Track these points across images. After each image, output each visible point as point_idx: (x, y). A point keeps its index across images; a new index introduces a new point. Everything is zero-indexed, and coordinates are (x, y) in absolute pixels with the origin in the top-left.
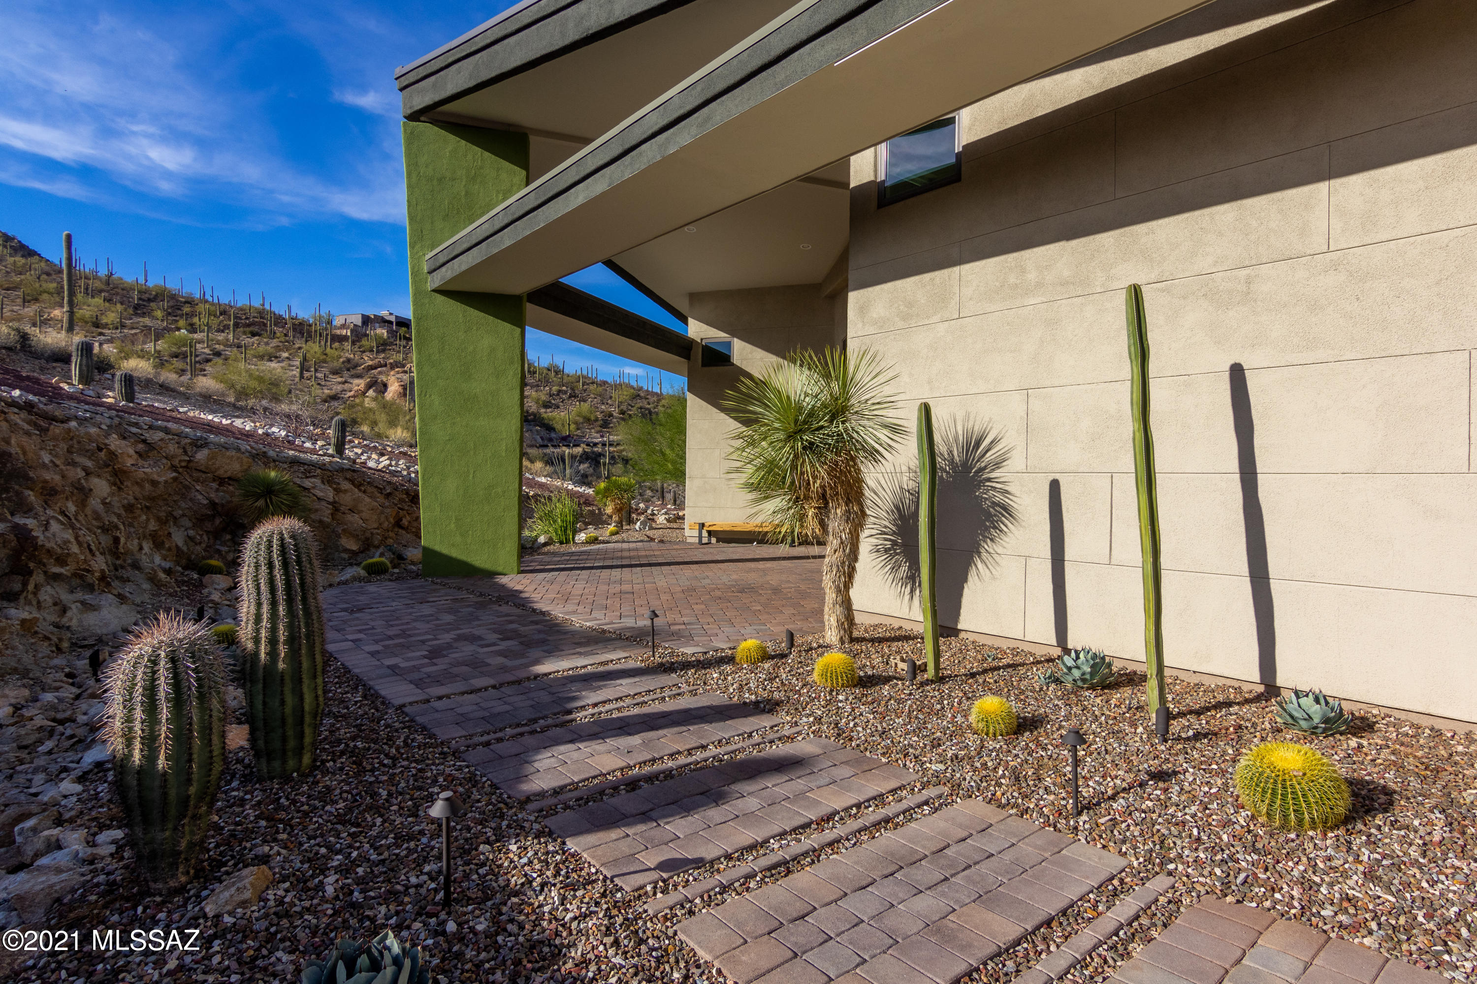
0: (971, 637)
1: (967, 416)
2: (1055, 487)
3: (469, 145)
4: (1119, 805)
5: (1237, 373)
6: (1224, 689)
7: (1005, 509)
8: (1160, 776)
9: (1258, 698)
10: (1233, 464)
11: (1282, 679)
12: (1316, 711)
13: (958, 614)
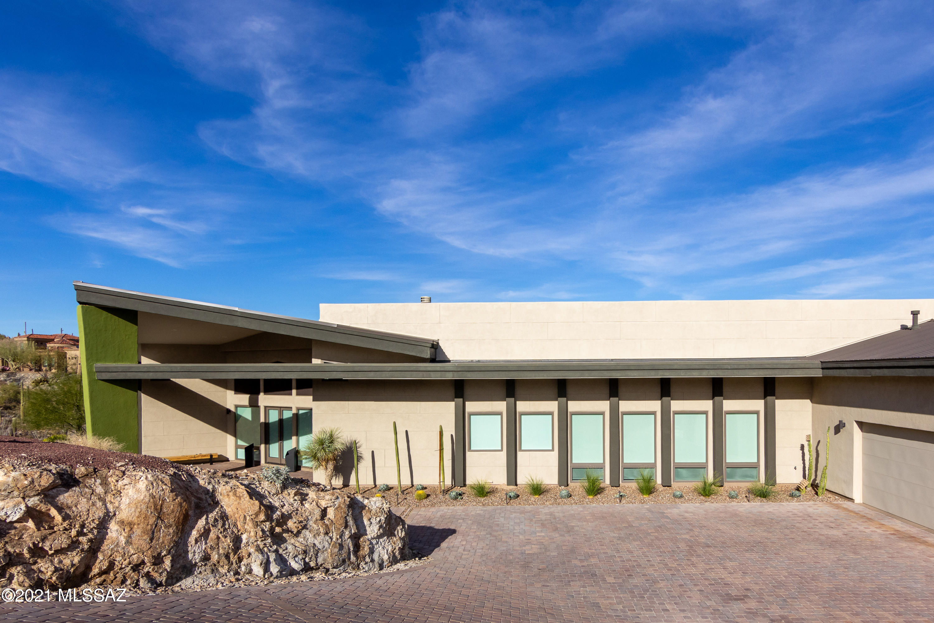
0: (353, 486)
1: (351, 436)
2: (373, 452)
3: (112, 315)
4: (402, 503)
5: (407, 431)
6: (406, 487)
7: (361, 457)
8: (406, 499)
9: (411, 487)
10: (406, 448)
11: (415, 483)
12: (420, 487)
13: (349, 482)
